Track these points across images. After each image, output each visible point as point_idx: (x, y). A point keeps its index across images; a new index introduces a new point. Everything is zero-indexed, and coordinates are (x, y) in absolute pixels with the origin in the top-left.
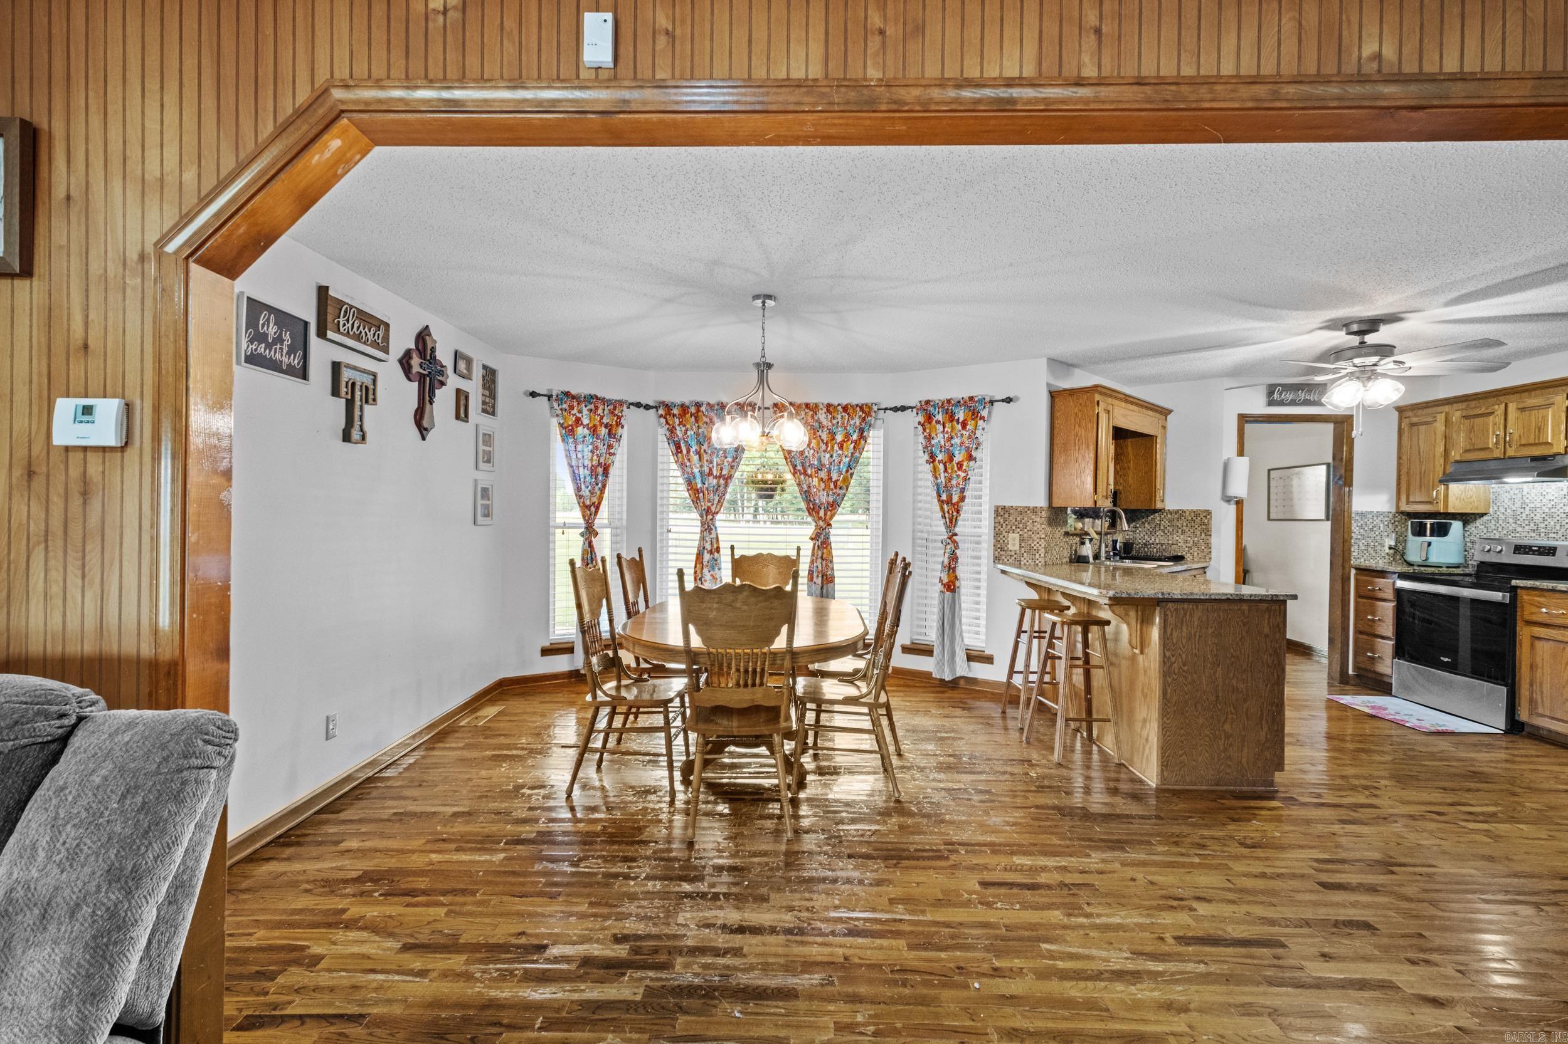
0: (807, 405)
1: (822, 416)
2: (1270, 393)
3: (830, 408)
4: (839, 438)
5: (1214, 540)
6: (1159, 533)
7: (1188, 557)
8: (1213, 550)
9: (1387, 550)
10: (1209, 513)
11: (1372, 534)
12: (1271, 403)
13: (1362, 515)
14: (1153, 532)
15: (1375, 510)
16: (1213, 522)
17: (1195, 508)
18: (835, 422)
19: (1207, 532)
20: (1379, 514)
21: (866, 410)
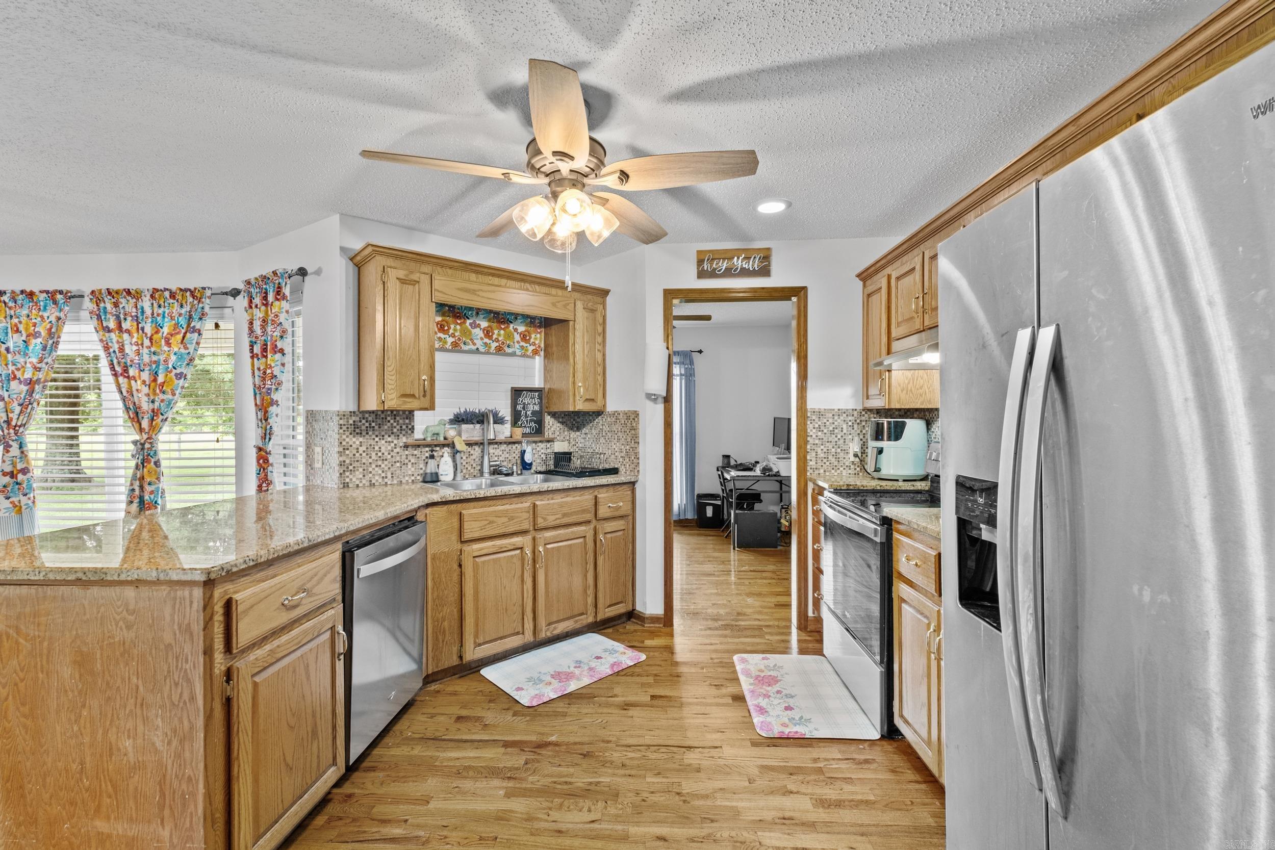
0: (128, 292)
1: (146, 303)
2: (700, 262)
3: (155, 293)
4: (166, 330)
5: (641, 449)
6: (602, 440)
7: (622, 470)
8: (641, 461)
9: (852, 459)
10: (636, 414)
11: (833, 438)
12: (702, 274)
13: (820, 414)
14: (597, 440)
15: (836, 408)
16: (640, 426)
17: (626, 409)
18: (161, 311)
19: (635, 439)
20: (841, 412)
21: (196, 294)
